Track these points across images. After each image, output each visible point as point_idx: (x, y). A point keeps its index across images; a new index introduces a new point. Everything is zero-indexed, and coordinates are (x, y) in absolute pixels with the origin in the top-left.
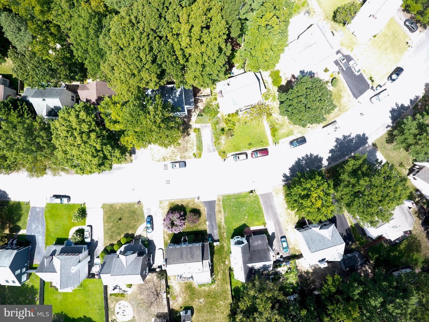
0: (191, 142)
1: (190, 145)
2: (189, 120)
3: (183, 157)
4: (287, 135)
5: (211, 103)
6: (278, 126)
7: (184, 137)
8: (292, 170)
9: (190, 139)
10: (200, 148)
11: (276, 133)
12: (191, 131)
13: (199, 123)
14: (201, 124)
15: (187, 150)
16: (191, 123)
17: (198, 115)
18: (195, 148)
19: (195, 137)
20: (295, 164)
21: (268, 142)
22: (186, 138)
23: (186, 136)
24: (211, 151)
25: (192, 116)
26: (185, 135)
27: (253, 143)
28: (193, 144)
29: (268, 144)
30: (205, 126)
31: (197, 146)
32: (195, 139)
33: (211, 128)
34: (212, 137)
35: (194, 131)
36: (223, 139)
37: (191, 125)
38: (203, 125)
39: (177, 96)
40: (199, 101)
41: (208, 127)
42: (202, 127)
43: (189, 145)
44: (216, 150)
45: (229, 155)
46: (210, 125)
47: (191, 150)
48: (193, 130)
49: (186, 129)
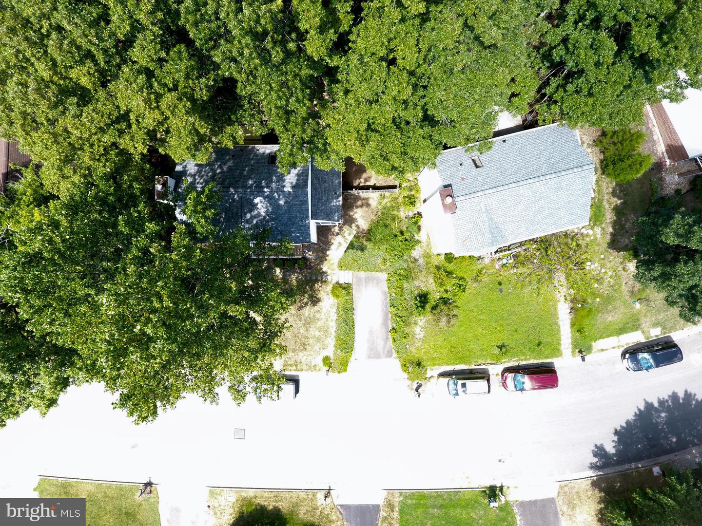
0: (319, 324)
1: (317, 334)
2: (322, 257)
3: (291, 365)
4: (620, 329)
5: (395, 213)
6: (598, 300)
7: (300, 308)
8: (624, 435)
9: (317, 316)
10: (346, 343)
11: (586, 321)
12: (325, 293)
13: (349, 268)
14: (356, 272)
15: (307, 347)
16: (325, 267)
17: (351, 246)
18: (331, 342)
19: (334, 310)
20: (635, 420)
21: (559, 344)
22: (307, 311)
23: (306, 304)
24: (377, 356)
25: (332, 247)
26: (305, 300)
27: (513, 345)
28: (326, 331)
29: (556, 351)
30: (368, 280)
31: (338, 338)
32: (334, 316)
33: (385, 286)
34: (387, 315)
35: (334, 292)
36: (420, 323)
37: (324, 273)
38: (362, 274)
39: (288, 189)
40: (359, 203)
41: (378, 283)
42: (359, 280)
43: (314, 332)
44: (395, 355)
45: (433, 371)
46: (384, 276)
47: (316, 348)
48: (329, 288)
49: (307, 284)
